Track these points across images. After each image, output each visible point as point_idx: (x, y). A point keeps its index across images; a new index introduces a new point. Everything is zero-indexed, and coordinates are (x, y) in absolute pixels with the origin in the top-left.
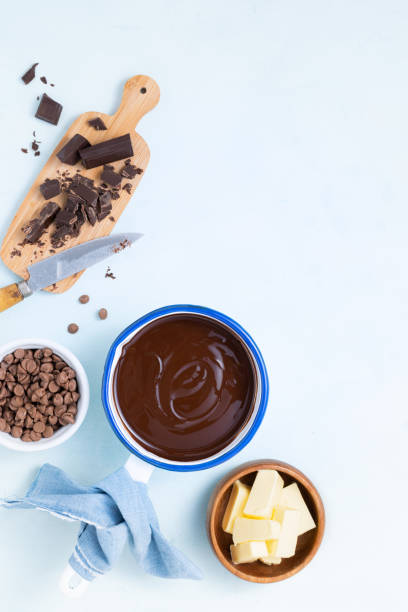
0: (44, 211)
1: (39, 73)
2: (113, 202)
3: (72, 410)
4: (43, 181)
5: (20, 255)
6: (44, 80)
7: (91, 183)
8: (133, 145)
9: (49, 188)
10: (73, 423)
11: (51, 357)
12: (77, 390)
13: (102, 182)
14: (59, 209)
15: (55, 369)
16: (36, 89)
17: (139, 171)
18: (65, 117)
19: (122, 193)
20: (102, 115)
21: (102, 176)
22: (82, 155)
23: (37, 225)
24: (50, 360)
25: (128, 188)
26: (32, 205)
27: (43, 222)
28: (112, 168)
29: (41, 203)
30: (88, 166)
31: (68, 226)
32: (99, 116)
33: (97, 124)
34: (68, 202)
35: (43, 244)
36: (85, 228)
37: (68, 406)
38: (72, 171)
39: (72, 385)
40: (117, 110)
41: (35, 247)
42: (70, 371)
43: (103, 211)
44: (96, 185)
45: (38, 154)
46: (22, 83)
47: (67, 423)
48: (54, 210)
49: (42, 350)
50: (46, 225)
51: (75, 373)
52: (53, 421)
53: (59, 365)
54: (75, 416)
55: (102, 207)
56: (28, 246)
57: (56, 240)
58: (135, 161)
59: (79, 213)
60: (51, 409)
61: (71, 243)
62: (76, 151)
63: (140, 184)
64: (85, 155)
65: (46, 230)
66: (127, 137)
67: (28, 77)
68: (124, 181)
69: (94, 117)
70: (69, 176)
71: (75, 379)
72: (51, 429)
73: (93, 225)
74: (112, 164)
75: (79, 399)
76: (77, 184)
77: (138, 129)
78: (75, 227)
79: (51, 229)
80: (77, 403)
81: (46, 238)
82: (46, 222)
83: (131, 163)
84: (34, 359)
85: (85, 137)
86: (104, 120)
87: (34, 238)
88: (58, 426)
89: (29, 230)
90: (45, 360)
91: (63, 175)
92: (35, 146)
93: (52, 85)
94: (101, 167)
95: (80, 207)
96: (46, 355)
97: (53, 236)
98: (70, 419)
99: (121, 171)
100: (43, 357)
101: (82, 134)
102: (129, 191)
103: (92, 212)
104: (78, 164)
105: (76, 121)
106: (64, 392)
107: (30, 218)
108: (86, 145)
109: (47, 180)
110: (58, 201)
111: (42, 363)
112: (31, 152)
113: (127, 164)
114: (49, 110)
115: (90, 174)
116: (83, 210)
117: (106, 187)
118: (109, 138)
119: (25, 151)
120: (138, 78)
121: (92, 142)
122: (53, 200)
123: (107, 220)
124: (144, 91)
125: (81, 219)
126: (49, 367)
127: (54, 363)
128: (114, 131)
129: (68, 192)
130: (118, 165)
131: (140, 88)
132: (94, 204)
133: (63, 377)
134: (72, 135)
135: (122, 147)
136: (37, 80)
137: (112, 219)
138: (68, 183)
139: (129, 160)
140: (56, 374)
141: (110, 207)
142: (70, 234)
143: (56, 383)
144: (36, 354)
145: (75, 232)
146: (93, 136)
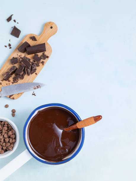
0: (11, 69)
1: (13, 18)
2: (37, 68)
3: (12, 145)
4: (12, 58)
5: (1, 84)
6: (15, 21)
7: (29, 60)
8: (46, 47)
9: (14, 61)
10: (11, 151)
11: (7, 125)
12: (15, 138)
13: (34, 60)
14: (17, 69)
15: (8, 129)
16: (12, 24)
17: (48, 57)
18: (21, 35)
19: (41, 64)
20: (36, 35)
21: (34, 58)
22: (27, 49)
23: (8, 74)
24: (7, 126)
25: (43, 63)
26: (7, 66)
27: (11, 73)
28: (38, 55)
29: (10, 66)
30: (29, 54)
31: (20, 75)
32: (34, 36)
33: (33, 38)
34: (20, 66)
35: (10, 81)
36: (26, 76)
37: (11, 144)
38: (23, 55)
39: (14, 136)
40: (41, 34)
41: (7, 82)
42: (13, 131)
43: (33, 71)
44: (31, 61)
45: (10, 48)
46: (6, 22)
47: (9, 150)
48: (15, 69)
49: (4, 122)
50: (12, 74)
51: (15, 132)
52: (4, 148)
53: (10, 128)
54: (13, 148)
55: (33, 69)
56: (4, 81)
57: (15, 80)
58: (46, 53)
60: (4, 144)
61: (20, 81)
62: (25, 48)
63: (48, 62)
64: (28, 50)
65: (12, 76)
66: (44, 44)
67: (9, 19)
68: (42, 60)
69: (33, 36)
70: (22, 57)
71: (15, 134)
72: (3, 151)
73: (29, 75)
74: (38, 54)
75: (15, 141)
76: (24, 60)
77: (48, 42)
78: (22, 76)
79: (13, 76)
80: (14, 143)
81: (11, 79)
83: (45, 54)
84: (1, 124)
85: (29, 43)
86: (36, 37)
87: (7, 79)
88: (6, 151)
89: (5, 75)
90: (5, 126)
91: (20, 56)
92: (10, 45)
93: (18, 23)
94: (34, 55)
95: (25, 69)
96: (6, 124)
97: (13, 78)
98: (11, 149)
99: (41, 57)
100: (4, 124)
101: (27, 42)
102: (43, 64)
103: (29, 71)
104: (25, 53)
105: (26, 36)
106: (10, 138)
107: (6, 71)
108: (29, 46)
109: (13, 58)
110: (17, 65)
111: (4, 127)
112: (8, 47)
113: (43, 54)
114: (16, 32)
115: (29, 57)
116: (26, 70)
117: (35, 62)
118: (37, 44)
119: (6, 46)
120: (50, 23)
121: (31, 45)
122: (15, 65)
123: (34, 74)
124: (51, 28)
125: (25, 73)
126: (6, 128)
127: (8, 127)
128: (39, 41)
129: (21, 62)
130: (40, 54)
131: (50, 27)
132: (30, 68)
133: (10, 133)
134: (24, 42)
135: (42, 48)
136: (12, 21)
137: (36, 74)
138: (21, 59)
139: (44, 53)
140: (8, 131)
141: (36, 69)
142: (20, 78)
143: (7, 135)
144: (2, 123)
145: (22, 77)
146: (32, 43)
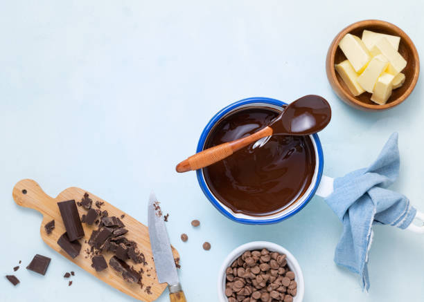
0: (116, 268)
1: (12, 273)
2: (110, 215)
3: (275, 255)
4: (93, 270)
5: (150, 287)
6: (16, 269)
7: (95, 233)
8: (66, 200)
9: (99, 265)
10: (286, 257)
11: (233, 268)
12: (260, 250)
13: (94, 224)
14: (115, 257)
15: (242, 266)
16: (23, 274)
17: (86, 195)
18: (45, 253)
19: (103, 209)
20: (43, 223)
21: (90, 224)
22: (74, 239)
23: (127, 274)
24: (235, 270)
25: (99, 204)
26: (112, 277)
27: (124, 269)
28: (84, 216)
29: (110, 271)
30: (82, 234)
31: (128, 249)
32: (44, 226)
33: (50, 227)
34: (109, 250)
35: (142, 269)
36: (129, 238)
37: (272, 258)
38: (86, 246)
39: (255, 253)
40: (39, 212)
41: (144, 275)
42: (245, 255)
43: (117, 224)
44: (96, 228)
45: (73, 273)
46: (19, 286)
47: (285, 261)
48: (115, 261)
49: (227, 275)
50: (127, 267)
51: (247, 251)
52: (282, 271)
53: (239, 262)
54: (280, 254)
55: (113, 224)
56: (143, 281)
57: (139, 259)
58: (79, 199)
59: (118, 242)
60: (273, 272)
61: (142, 248)
62: (70, 244)
63: (97, 194)
64: (74, 237)
65: (131, 267)
66: (59, 204)
67: (13, 280)
68: (94, 207)
69: (44, 229)
70: (90, 249)
71: (251, 251)
72: (288, 273)
73: (127, 231)
74: (81, 216)
75: (266, 249)
76: (96, 242)
77: (54, 196)
78: (129, 245)
79: (130, 263)
80: (270, 252)
81: (137, 267)
82: (125, 267)
83: (80, 201)
84: (233, 281)
85: (59, 236)
86: (47, 222)
87: (137, 277)
88: (287, 267)
89: (131, 280)
90: (235, 274)
91: (89, 253)
92: (67, 275)
93: (20, 262)
94: (83, 224)
95: (113, 241)
96: (231, 272)
97: (136, 263)
98: (282, 258)
99: (86, 209)
100: (233, 274)
101: (57, 240)
102: (102, 204)
103: (117, 231)
104: (80, 241)
105: (47, 244)
106: (261, 261)
107: (121, 279)
108: (66, 235)
109: (93, 266)
110: (108, 258)
111: (237, 276)
112: (72, 278)
113: (80, 205)
114: (39, 265)
115: (88, 233)
116: (116, 239)
117: (98, 221)
118: (61, 218)
119: (71, 283)
120: (15, 196)
121: (64, 231)
122: (108, 262)
123: (124, 221)
124: (24, 192)
125: (122, 240)
126: (240, 270)
127: (238, 267)
128: (55, 214)
129: (101, 250)
130: (82, 212)
131: (23, 195)
132: (111, 230)
133: (249, 261)
134: (58, 247)
135: (68, 208)
136: (16, 274)
137: (123, 216)
138: (95, 250)
139: (78, 203)
140: (246, 265)
141: (114, 218)
142: (134, 249)
143: (254, 267)
144: (230, 280)
145: (132, 245)
146: (59, 230)
